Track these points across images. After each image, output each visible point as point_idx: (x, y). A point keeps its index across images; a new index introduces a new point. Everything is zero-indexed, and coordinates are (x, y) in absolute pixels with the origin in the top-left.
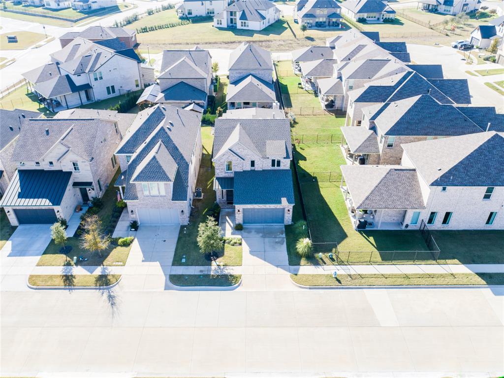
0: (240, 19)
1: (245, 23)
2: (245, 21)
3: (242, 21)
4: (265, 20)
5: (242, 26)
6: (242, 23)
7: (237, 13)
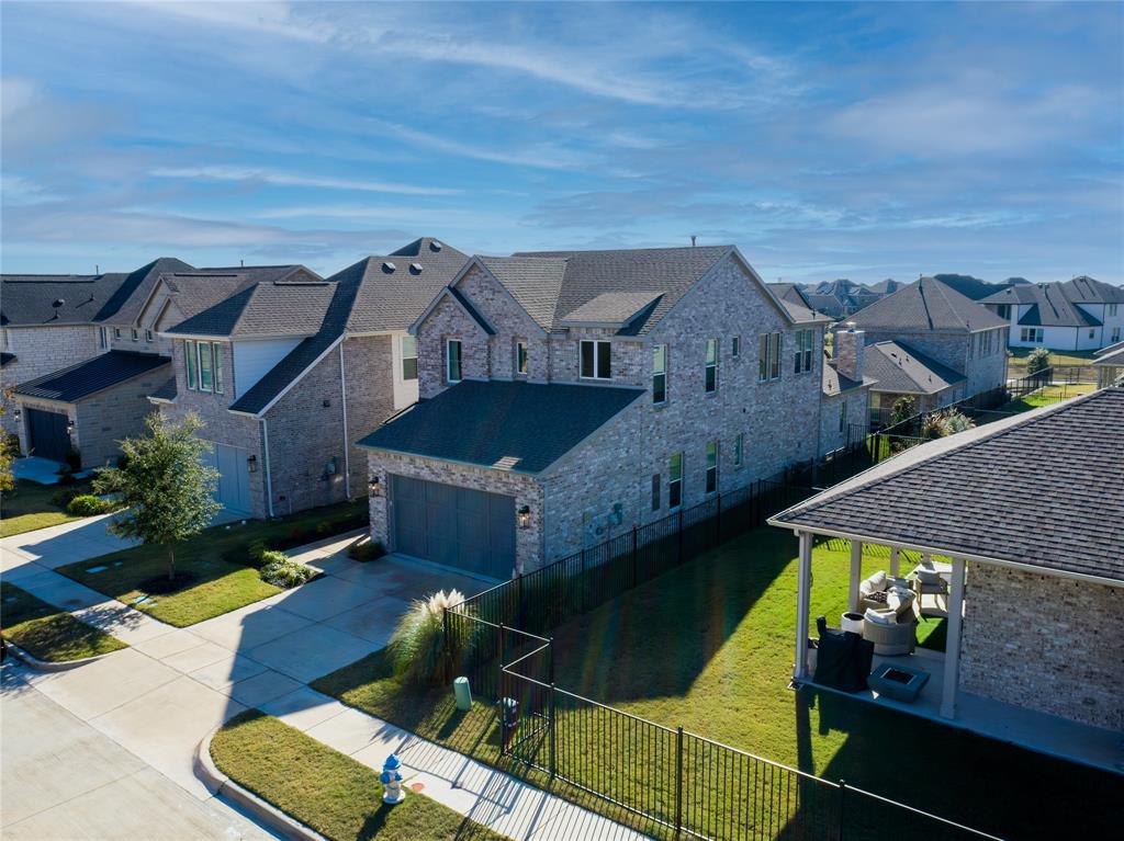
0: (1020, 323)
1: (1033, 331)
2: (1033, 327)
3: (1025, 327)
4: (1097, 330)
5: (1024, 339)
6: (1024, 331)
7: (1014, 309)
